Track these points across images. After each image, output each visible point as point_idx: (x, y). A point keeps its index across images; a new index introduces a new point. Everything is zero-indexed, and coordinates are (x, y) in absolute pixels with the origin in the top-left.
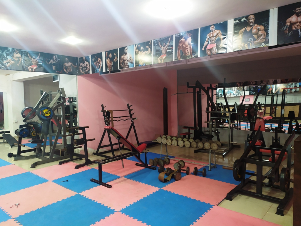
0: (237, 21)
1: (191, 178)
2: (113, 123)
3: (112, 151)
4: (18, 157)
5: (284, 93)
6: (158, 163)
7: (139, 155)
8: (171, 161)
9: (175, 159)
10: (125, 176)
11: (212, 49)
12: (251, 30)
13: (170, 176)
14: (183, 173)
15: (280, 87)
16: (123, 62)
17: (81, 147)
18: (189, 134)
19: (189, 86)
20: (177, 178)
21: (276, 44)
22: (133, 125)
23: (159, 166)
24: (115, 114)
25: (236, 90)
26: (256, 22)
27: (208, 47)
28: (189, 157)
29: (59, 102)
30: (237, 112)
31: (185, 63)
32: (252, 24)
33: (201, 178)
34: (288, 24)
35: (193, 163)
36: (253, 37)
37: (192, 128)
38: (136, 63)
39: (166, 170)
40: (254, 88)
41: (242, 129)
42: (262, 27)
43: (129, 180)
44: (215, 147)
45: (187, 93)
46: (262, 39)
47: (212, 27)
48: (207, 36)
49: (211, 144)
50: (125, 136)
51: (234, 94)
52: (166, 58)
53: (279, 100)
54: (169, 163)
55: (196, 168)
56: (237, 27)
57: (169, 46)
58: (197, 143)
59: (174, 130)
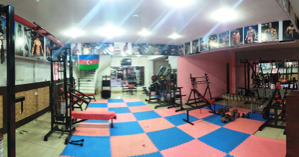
0: (263, 25)
1: (241, 120)
2: (196, 86)
3: (196, 103)
4: (149, 101)
5: (292, 67)
6: (222, 111)
7: (211, 106)
8: (230, 110)
9: (232, 108)
10: (202, 119)
11: (250, 40)
12: (270, 31)
13: (228, 119)
14: (236, 117)
15: (290, 64)
16: (202, 47)
17: (178, 99)
18: (242, 92)
19: (241, 62)
20: (232, 121)
21: (282, 40)
22: (208, 87)
23: (222, 113)
24: (197, 80)
25: (269, 64)
26: (272, 27)
27: (248, 39)
28: (241, 107)
29: (168, 72)
30: (267, 78)
31: (236, 48)
32: (270, 28)
33: (246, 119)
34: (287, 30)
35: (243, 110)
36: (271, 35)
37: (244, 89)
38: (209, 48)
39: (226, 115)
40: (278, 64)
41: (271, 88)
42: (275, 30)
43: (204, 121)
44: (254, 100)
45: (241, 66)
46: (276, 36)
47: (250, 27)
48: (248, 32)
49: (252, 98)
50: (203, 95)
51: (269, 67)
52: (225, 44)
53: (289, 71)
54: (228, 111)
55: (243, 114)
56: (263, 29)
57: (227, 37)
58: (245, 98)
59: (234, 90)
